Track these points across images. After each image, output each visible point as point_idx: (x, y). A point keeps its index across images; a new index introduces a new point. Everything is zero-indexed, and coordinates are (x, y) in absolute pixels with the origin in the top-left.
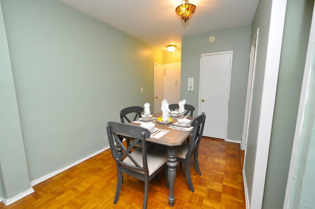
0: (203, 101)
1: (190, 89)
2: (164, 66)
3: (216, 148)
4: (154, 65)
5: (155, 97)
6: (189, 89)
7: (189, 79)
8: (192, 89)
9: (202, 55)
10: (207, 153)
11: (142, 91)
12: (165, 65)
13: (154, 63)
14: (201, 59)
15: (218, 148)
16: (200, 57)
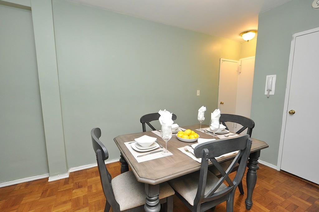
0: (292, 113)
1: (269, 93)
2: (239, 62)
3: (308, 203)
4: (221, 61)
5: (219, 103)
6: (266, 93)
7: (267, 76)
8: (272, 93)
9: (295, 35)
10: (279, 206)
11: (198, 95)
12: (241, 59)
13: (221, 59)
14: (293, 43)
15: (310, 205)
16: (292, 38)
